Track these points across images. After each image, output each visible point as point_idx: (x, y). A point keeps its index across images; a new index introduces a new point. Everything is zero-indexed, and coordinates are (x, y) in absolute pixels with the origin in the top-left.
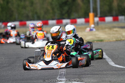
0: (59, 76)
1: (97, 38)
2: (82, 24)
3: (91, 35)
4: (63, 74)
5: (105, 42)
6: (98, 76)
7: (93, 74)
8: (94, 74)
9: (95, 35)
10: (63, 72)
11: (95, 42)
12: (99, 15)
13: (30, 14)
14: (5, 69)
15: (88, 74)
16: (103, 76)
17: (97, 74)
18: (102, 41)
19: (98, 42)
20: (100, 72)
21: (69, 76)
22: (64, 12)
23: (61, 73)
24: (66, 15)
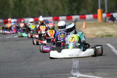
0: (72, 71)
1: (106, 33)
2: (90, 20)
3: (100, 30)
4: (77, 68)
5: (113, 37)
6: (109, 70)
7: (104, 68)
8: (106, 68)
9: (104, 30)
10: (77, 67)
11: (105, 37)
12: (106, 11)
13: (42, 11)
14: (22, 64)
15: (100, 68)
16: (114, 70)
17: (108, 68)
18: (110, 36)
19: (107, 37)
20: (111, 67)
21: (82, 70)
22: (73, 8)
23: (75, 67)
24: (76, 11)
